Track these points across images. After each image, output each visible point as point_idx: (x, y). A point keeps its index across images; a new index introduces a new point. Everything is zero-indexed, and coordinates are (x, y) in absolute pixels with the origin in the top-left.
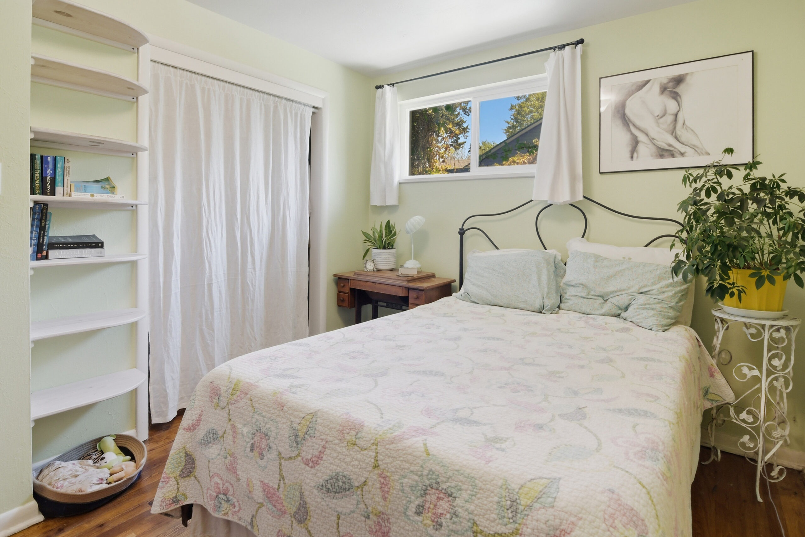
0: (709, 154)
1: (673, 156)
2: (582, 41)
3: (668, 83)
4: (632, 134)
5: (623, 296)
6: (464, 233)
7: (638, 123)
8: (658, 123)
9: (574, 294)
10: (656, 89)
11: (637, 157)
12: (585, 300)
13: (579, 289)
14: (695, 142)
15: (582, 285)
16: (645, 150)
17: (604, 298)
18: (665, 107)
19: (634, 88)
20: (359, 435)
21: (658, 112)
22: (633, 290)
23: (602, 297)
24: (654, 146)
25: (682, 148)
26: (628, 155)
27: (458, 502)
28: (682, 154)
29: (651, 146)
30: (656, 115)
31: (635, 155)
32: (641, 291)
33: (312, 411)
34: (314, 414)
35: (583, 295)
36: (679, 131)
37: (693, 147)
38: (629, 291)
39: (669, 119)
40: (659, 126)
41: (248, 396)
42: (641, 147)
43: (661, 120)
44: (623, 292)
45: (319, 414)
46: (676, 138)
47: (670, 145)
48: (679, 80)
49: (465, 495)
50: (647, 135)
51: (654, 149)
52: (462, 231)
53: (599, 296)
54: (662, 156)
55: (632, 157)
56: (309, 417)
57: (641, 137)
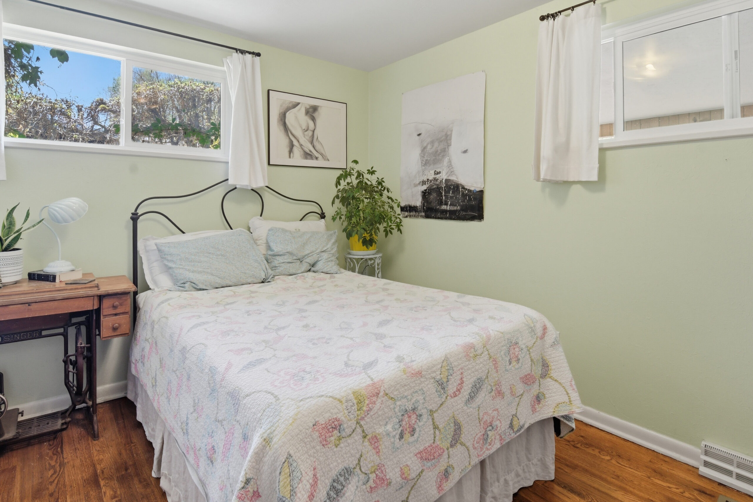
0: (329, 160)
1: (312, 159)
2: (258, 55)
3: (310, 108)
4: (290, 138)
5: (314, 256)
6: (138, 218)
7: (294, 132)
8: (304, 134)
9: (282, 261)
10: (303, 111)
11: (293, 156)
12: (291, 264)
13: (286, 257)
14: (323, 152)
15: (288, 252)
16: (297, 151)
17: (301, 260)
18: (308, 124)
19: (291, 105)
20: (476, 348)
21: (304, 127)
22: (319, 251)
23: (299, 259)
24: (302, 150)
25: (317, 155)
26: (287, 154)
27: (520, 343)
28: (317, 158)
29: (300, 150)
30: (303, 129)
31: (292, 154)
32: (323, 250)
33: (443, 359)
34: (446, 359)
35: (289, 260)
36: (316, 143)
37: (322, 154)
38: (317, 252)
39: (310, 133)
40: (305, 137)
41: (381, 394)
42: (295, 149)
43: (306, 133)
44: (314, 253)
45: (448, 356)
46: (314, 147)
47: (310, 151)
48: (315, 109)
49: (521, 339)
50: (298, 141)
51: (302, 152)
52: (135, 216)
53: (297, 259)
54: (306, 158)
55: (290, 157)
56: (445, 363)
57: (295, 142)
